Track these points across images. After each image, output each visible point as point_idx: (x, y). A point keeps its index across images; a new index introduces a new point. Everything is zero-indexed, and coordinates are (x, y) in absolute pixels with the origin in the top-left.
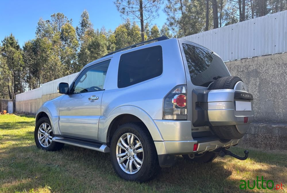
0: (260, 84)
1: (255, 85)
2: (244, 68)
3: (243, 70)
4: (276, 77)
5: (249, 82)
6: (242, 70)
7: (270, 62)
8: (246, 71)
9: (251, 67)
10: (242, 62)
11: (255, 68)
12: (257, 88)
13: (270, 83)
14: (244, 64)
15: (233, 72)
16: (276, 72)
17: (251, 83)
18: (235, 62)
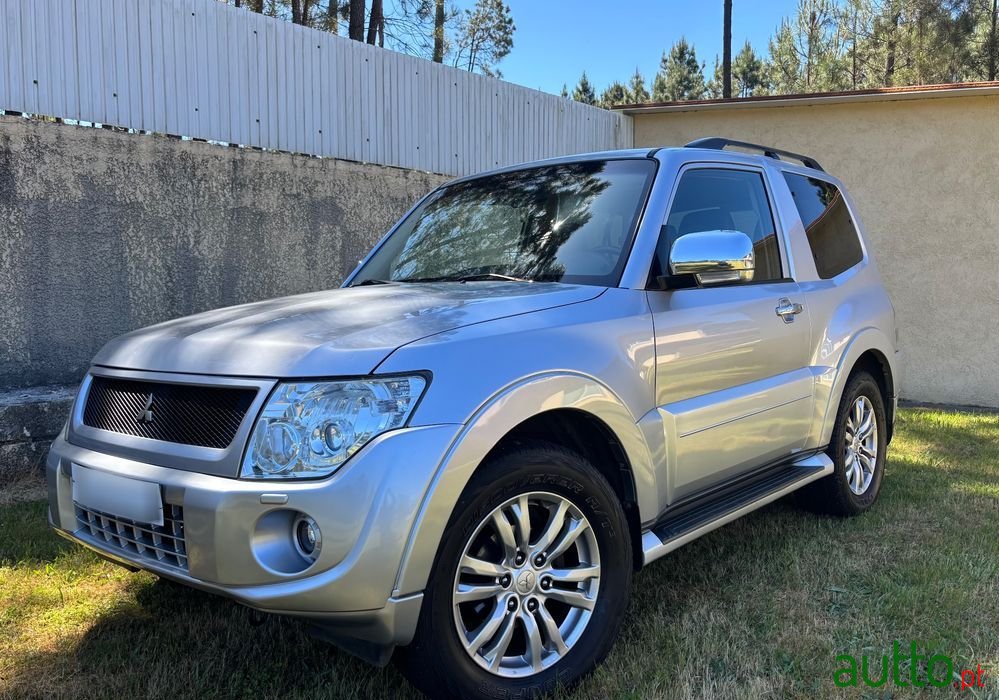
0: (343, 246)
1: (333, 247)
2: (302, 187)
3: (299, 194)
4: (376, 232)
5: (317, 235)
6: (294, 191)
7: (361, 183)
8: (306, 196)
9: (320, 188)
10: (296, 166)
11: (329, 194)
12: (337, 259)
13: (364, 247)
14: (299, 173)
15: (268, 191)
16: (377, 218)
17: (321, 241)
18: (275, 160)
